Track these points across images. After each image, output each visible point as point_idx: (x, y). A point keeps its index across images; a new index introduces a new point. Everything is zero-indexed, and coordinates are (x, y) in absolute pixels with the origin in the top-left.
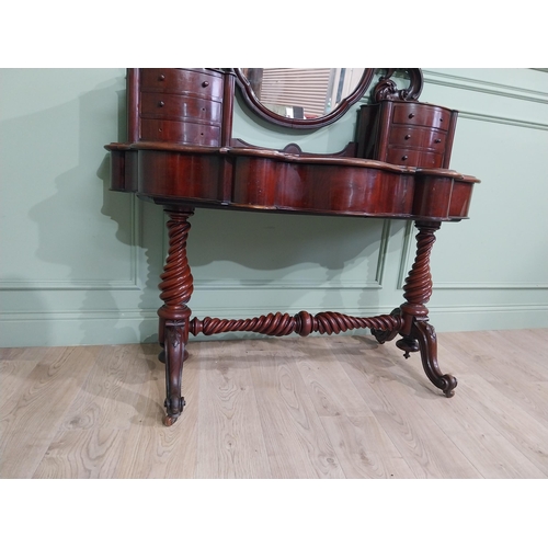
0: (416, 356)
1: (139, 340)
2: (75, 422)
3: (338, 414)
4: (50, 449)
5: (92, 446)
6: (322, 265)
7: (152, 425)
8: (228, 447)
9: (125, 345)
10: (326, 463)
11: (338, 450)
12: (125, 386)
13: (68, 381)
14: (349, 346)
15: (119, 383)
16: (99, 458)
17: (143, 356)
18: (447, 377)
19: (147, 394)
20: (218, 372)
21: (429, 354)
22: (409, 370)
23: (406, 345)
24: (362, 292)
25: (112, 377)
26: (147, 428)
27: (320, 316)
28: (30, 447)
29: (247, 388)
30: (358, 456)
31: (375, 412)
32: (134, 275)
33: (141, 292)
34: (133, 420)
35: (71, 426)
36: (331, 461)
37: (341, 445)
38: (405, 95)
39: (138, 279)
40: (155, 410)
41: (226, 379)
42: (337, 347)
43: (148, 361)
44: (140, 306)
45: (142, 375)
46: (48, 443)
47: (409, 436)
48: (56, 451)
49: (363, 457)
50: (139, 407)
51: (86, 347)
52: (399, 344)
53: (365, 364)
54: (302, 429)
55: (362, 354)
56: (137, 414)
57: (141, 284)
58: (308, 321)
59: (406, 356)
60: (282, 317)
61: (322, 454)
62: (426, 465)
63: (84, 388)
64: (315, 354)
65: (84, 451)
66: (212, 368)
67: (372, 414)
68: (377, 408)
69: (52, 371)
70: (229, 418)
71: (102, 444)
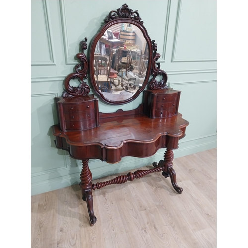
0: (169, 178)
2: (61, 231)
3: (145, 209)
4: (58, 244)
5: (71, 240)
7: (87, 227)
8: (113, 231)
9: (66, 188)
10: (144, 232)
11: (147, 226)
12: (73, 210)
13: (52, 211)
15: (70, 209)
16: (75, 244)
17: (74, 193)
18: (179, 188)
19: (81, 212)
20: (102, 196)
21: (173, 180)
22: (167, 182)
23: (165, 175)
25: (66, 206)
26: (86, 228)
27: (135, 173)
28: (51, 245)
29: (114, 202)
30: (153, 228)
31: (157, 206)
32: (66, 165)
34: (80, 226)
35: (61, 233)
36: (145, 231)
37: (148, 223)
38: (161, 84)
39: (68, 166)
40: (86, 220)
41: (106, 199)
43: (77, 195)
44: (69, 174)
45: (77, 203)
46: (56, 242)
47: (168, 215)
48: (60, 245)
49: (155, 228)
50: (80, 219)
51: (53, 192)
53: (152, 181)
54: (135, 219)
56: (80, 223)
57: (69, 167)
58: (132, 176)
60: (123, 176)
61: (142, 229)
62: (174, 227)
63: (59, 214)
65: (69, 243)
66: (100, 194)
67: (156, 207)
68: (158, 204)
69: (45, 207)
70: (111, 219)
71: (73, 238)
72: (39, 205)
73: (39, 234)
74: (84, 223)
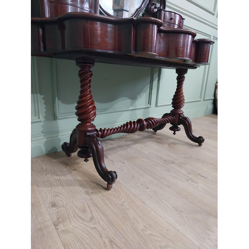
1: (44, 152)
3: (173, 163)
4: (55, 226)
5: (80, 214)
6: (129, 98)
8: (148, 190)
9: (37, 157)
10: (193, 183)
11: (190, 176)
14: (145, 135)
16: (92, 219)
17: (55, 161)
18: (200, 138)
19: (79, 178)
23: (174, 129)
24: (143, 110)
25: (48, 176)
26: (100, 195)
28: (41, 229)
29: (125, 162)
30: (200, 176)
31: (184, 158)
33: (42, 124)
34: (87, 193)
35: (54, 208)
39: (41, 116)
41: (111, 160)
42: (141, 137)
43: (61, 162)
44: (43, 132)
46: (50, 223)
47: (206, 163)
49: (202, 176)
52: (171, 129)
53: (159, 141)
54: (167, 172)
55: (153, 137)
56: (86, 189)
57: (42, 119)
58: (145, 123)
59: (174, 134)
61: (188, 180)
64: (136, 141)
65: (79, 219)
70: (134, 177)
71: (84, 211)
74: (93, 189)
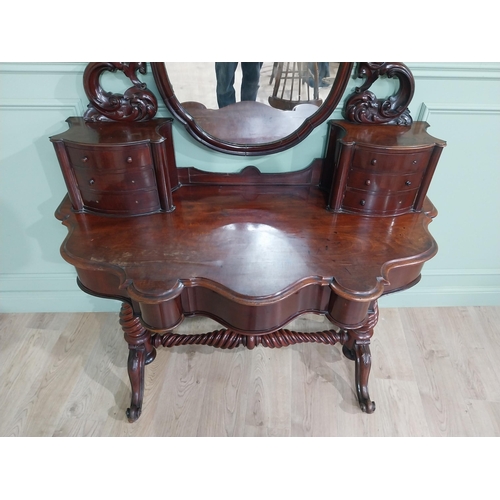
2: (72, 409)
3: (262, 424)
7: (122, 419)
12: (113, 369)
13: (77, 359)
15: (110, 365)
20: (186, 356)
25: (107, 357)
26: (118, 422)
29: (202, 381)
34: (110, 412)
35: (69, 414)
38: (388, 107)
41: (189, 366)
50: (117, 397)
53: (315, 355)
63: (86, 369)
66: (182, 352)
68: (298, 420)
69: (68, 346)
70: (177, 419)
72: (60, 338)
73: (33, 402)
74: (121, 408)
